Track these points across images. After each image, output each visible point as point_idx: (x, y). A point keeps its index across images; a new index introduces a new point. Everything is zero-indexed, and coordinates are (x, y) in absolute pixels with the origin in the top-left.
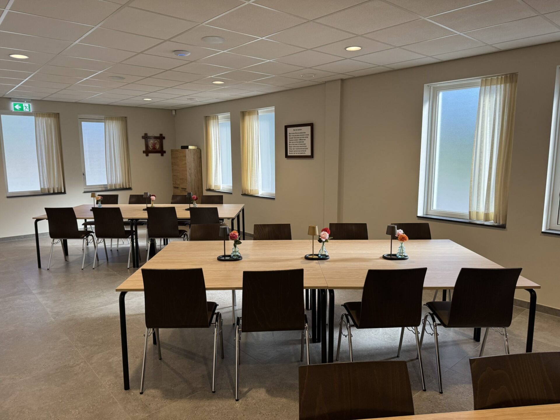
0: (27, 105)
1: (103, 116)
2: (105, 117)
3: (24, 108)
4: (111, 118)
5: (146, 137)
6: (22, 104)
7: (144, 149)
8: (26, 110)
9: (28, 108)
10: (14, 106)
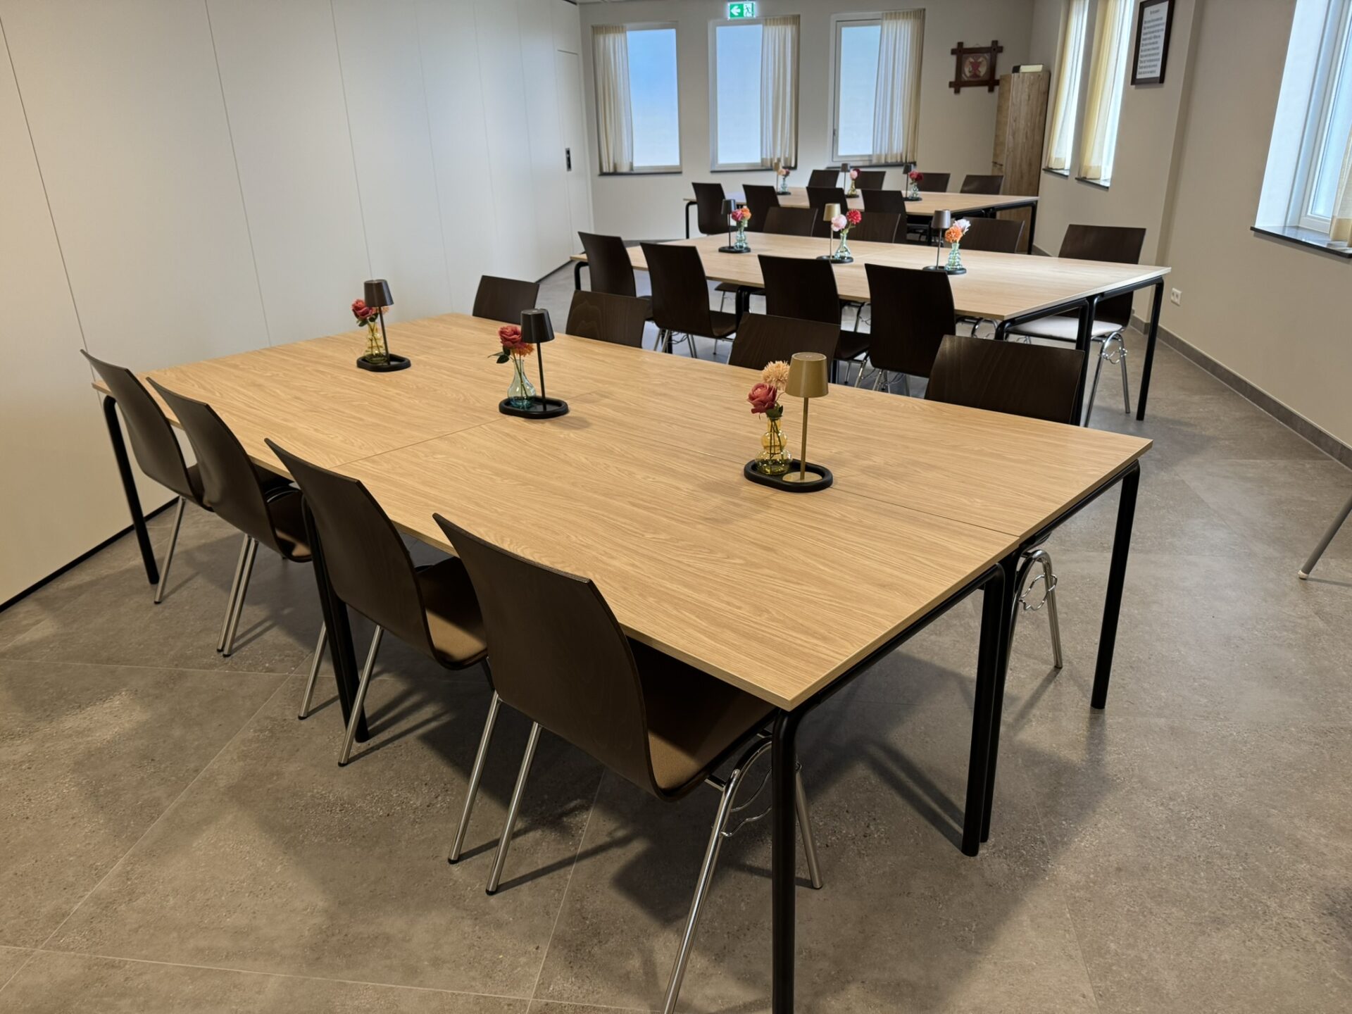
0: (749, 5)
1: (880, 12)
2: (883, 14)
3: (745, 11)
4: (894, 15)
5: (960, 52)
6: (742, 5)
7: (953, 78)
8: (749, 15)
9: (750, 10)
10: (731, 8)
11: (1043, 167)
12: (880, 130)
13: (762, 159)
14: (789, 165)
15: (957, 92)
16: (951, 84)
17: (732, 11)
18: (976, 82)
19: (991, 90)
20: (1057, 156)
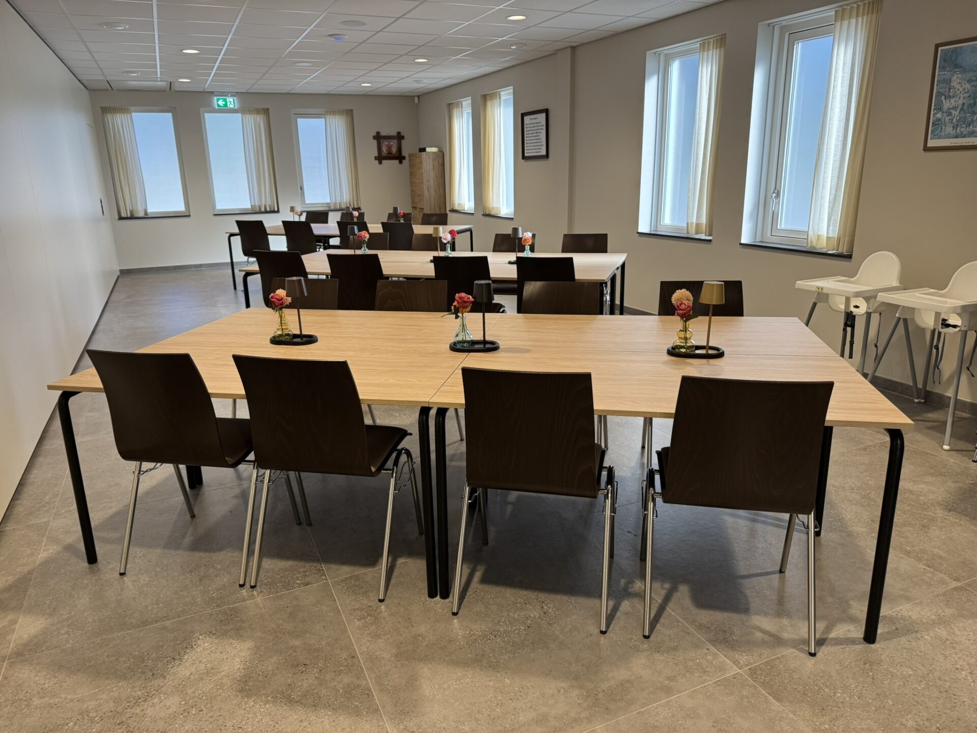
0: (231, 100)
1: (323, 110)
2: (325, 111)
3: (228, 104)
4: (333, 112)
5: (378, 137)
6: (226, 99)
7: (376, 154)
8: (232, 106)
9: (232, 103)
10: (218, 101)
11: (448, 209)
12: (333, 186)
13: (252, 206)
14: (273, 209)
15: (380, 163)
16: (376, 158)
17: (219, 103)
18: (390, 157)
19: (401, 162)
20: (459, 203)
